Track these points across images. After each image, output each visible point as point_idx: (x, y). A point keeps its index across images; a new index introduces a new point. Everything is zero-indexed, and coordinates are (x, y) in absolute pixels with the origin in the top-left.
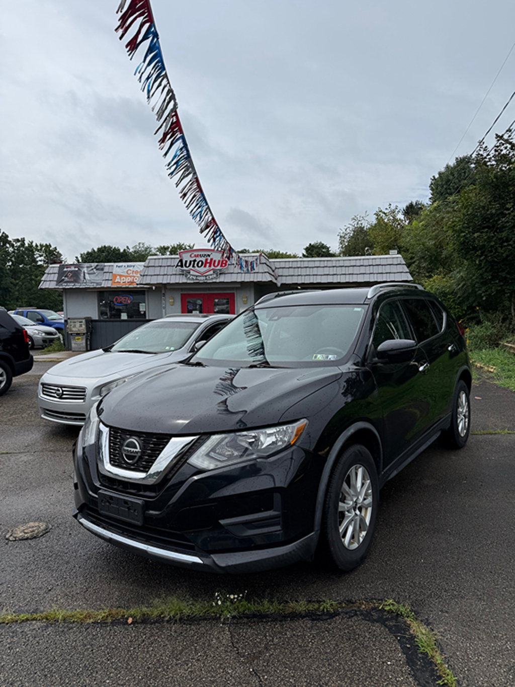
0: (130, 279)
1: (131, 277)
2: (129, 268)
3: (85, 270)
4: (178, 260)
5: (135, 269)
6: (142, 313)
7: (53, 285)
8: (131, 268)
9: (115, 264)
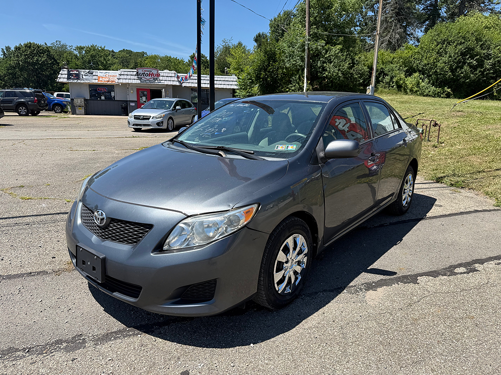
0: (108, 80)
2: (106, 74)
3: (82, 73)
4: (136, 72)
5: (110, 74)
6: (113, 96)
7: (65, 80)
9: (99, 71)
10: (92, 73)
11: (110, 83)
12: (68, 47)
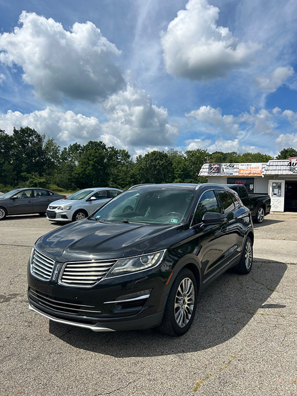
0: (249, 172)
1: (249, 170)
2: (248, 166)
3: (223, 166)
4: (288, 162)
5: (251, 166)
6: (251, 189)
7: (206, 174)
8: (249, 166)
9: (240, 164)
10: (233, 167)
11: (252, 175)
12: (178, 153)
